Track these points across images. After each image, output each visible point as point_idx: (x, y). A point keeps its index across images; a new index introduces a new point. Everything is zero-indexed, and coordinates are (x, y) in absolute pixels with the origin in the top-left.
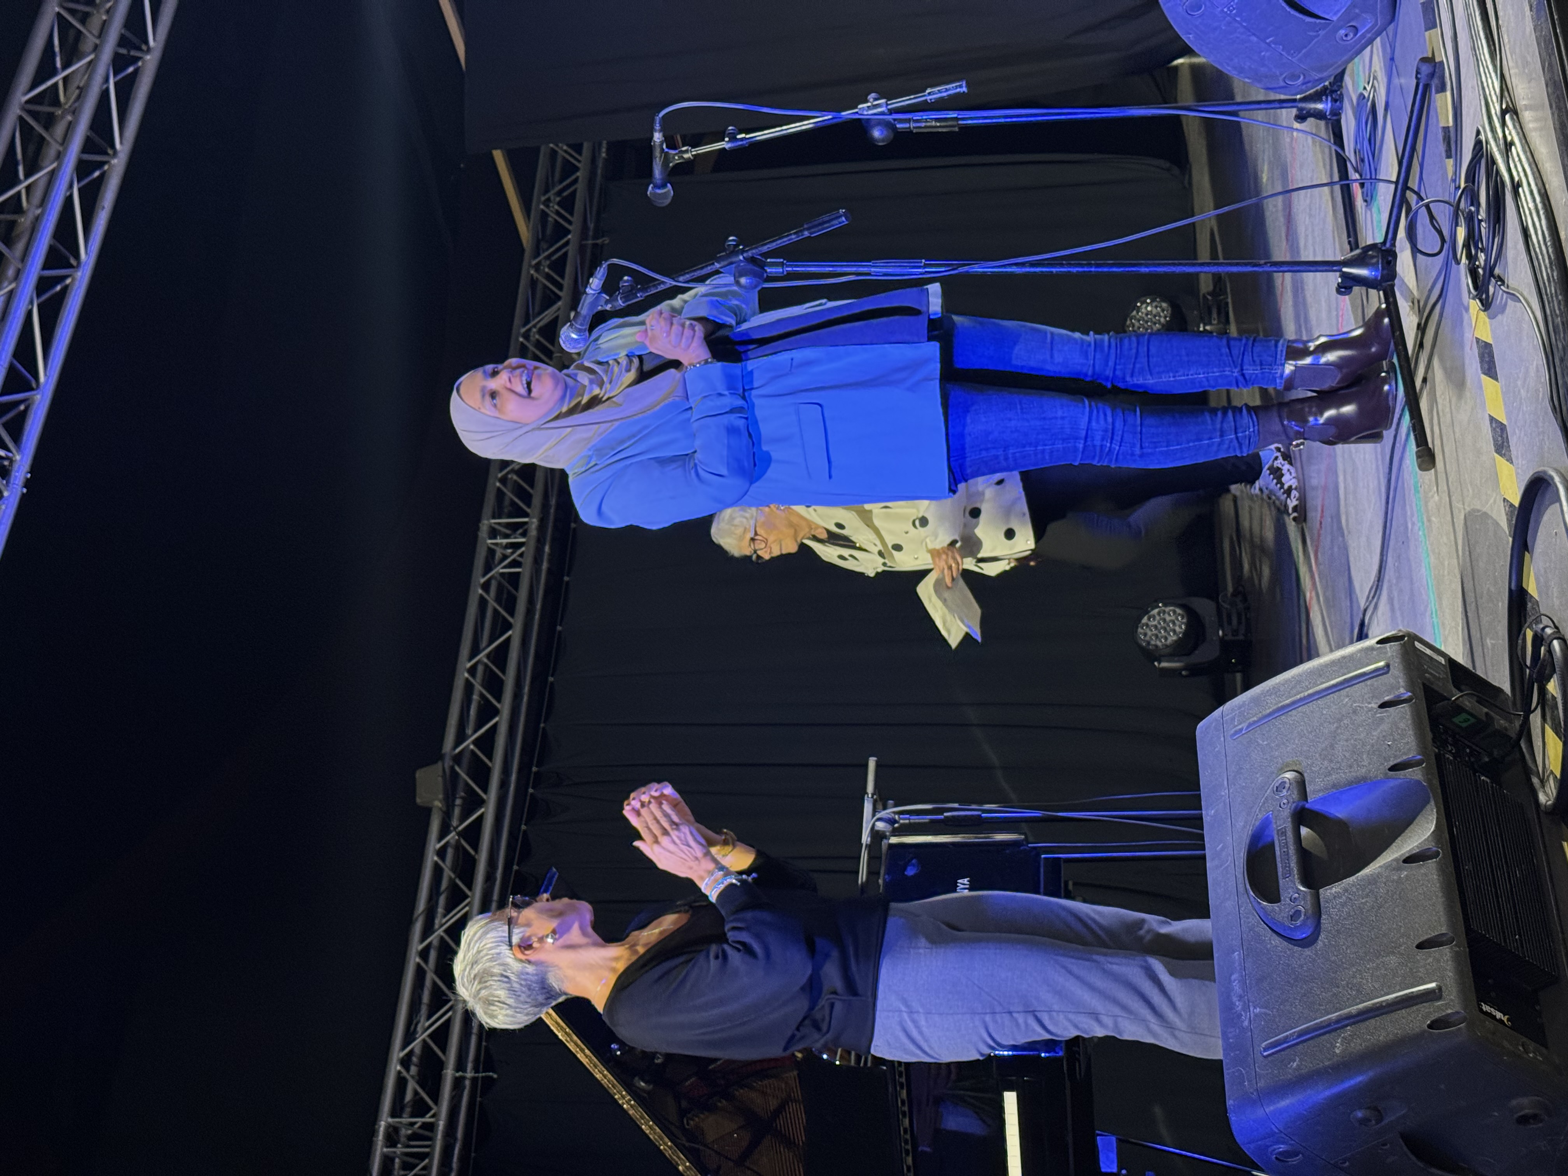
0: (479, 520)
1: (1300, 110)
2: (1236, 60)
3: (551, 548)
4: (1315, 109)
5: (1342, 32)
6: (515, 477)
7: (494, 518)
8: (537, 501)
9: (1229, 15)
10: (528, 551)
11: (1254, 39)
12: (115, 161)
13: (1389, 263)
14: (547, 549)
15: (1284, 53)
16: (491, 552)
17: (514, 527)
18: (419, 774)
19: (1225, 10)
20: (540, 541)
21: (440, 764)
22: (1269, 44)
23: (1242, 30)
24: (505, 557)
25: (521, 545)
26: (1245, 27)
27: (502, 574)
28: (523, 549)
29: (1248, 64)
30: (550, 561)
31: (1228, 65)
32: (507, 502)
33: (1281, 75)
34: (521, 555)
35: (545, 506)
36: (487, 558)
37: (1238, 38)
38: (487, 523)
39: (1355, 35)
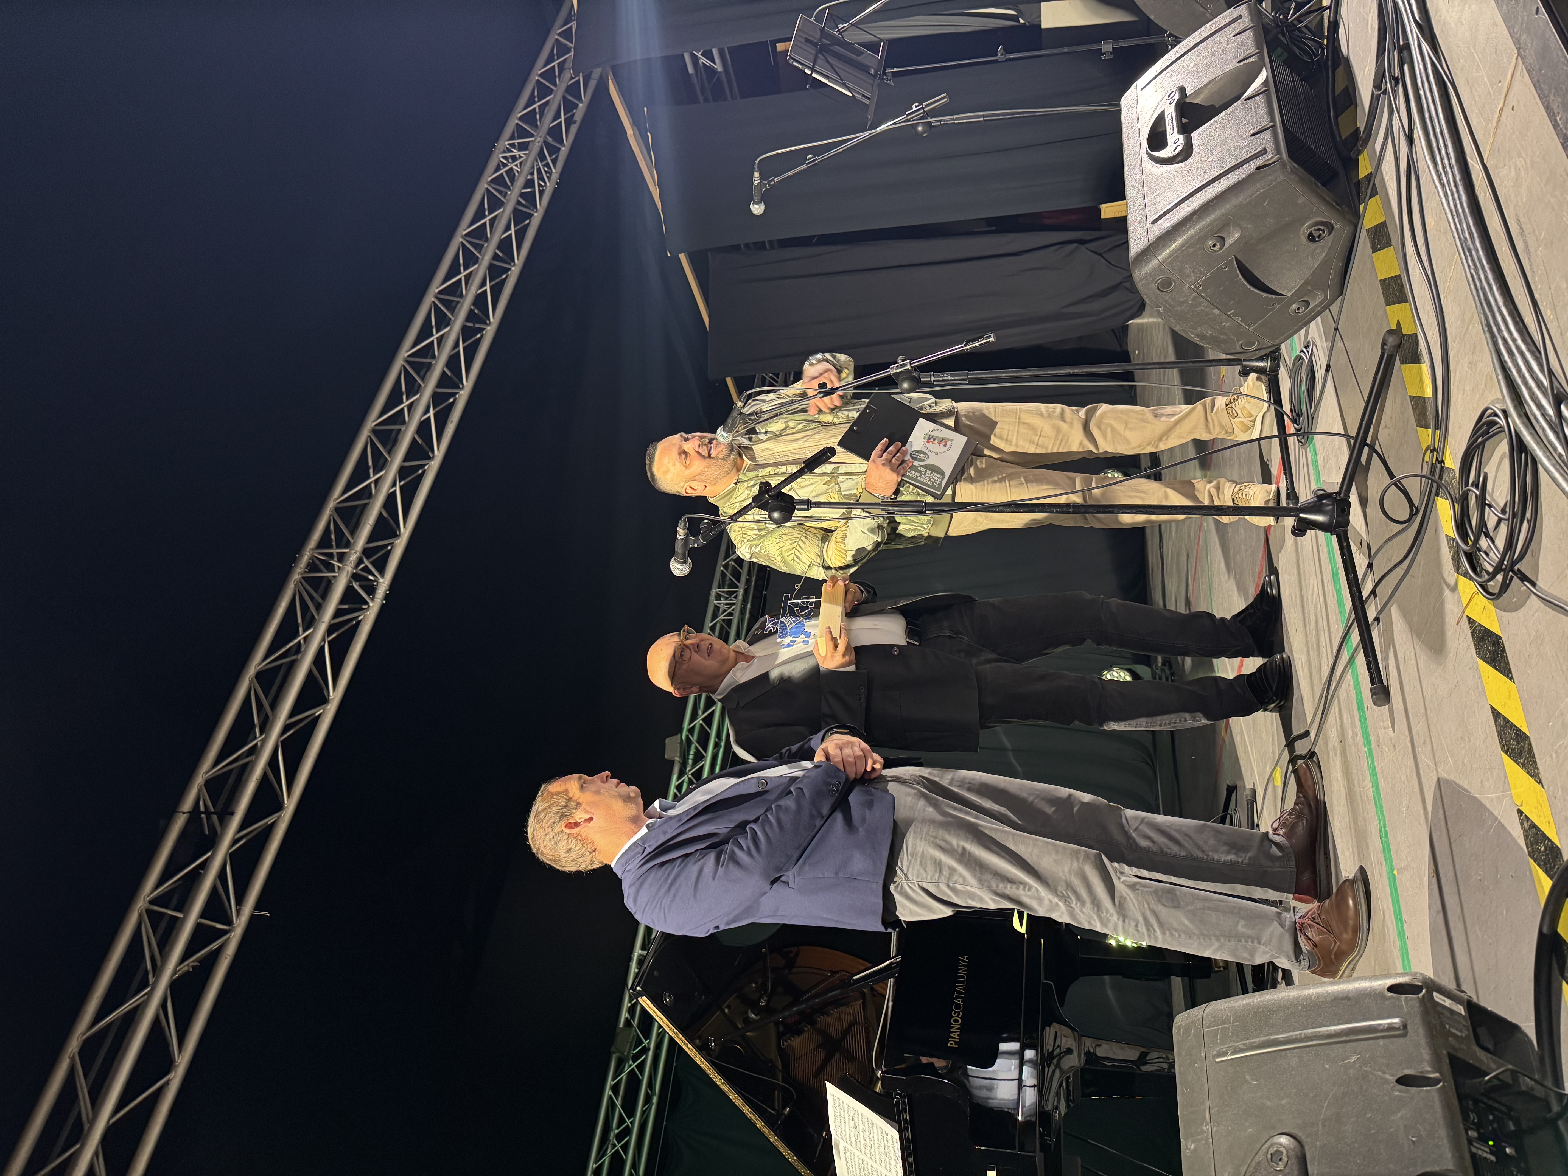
0: (710, 589)
1: (1244, 367)
2: (1199, 329)
3: (752, 605)
4: (1257, 366)
5: (1294, 306)
6: (733, 563)
7: (719, 588)
8: (743, 579)
9: (1195, 291)
10: (737, 609)
11: (1216, 312)
12: (462, 392)
13: (1343, 510)
14: (749, 606)
15: (1242, 324)
16: (717, 608)
17: (730, 593)
18: (667, 741)
19: (1193, 287)
20: (745, 601)
21: (679, 735)
22: (1229, 316)
23: (1206, 304)
24: (725, 611)
25: (734, 604)
26: (1208, 301)
27: (723, 620)
28: (734, 607)
29: (1210, 332)
30: (750, 613)
31: (1192, 333)
32: (727, 579)
33: (1238, 341)
34: (733, 610)
35: (748, 581)
36: (714, 611)
37: (1202, 310)
38: (714, 591)
39: (1306, 309)
